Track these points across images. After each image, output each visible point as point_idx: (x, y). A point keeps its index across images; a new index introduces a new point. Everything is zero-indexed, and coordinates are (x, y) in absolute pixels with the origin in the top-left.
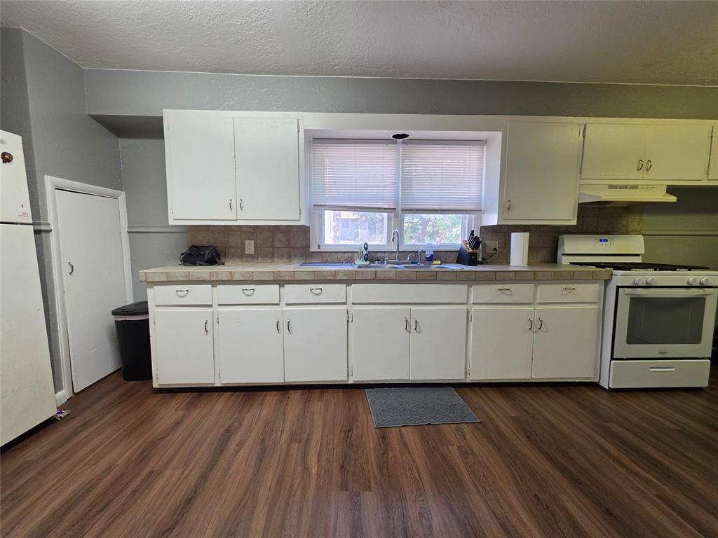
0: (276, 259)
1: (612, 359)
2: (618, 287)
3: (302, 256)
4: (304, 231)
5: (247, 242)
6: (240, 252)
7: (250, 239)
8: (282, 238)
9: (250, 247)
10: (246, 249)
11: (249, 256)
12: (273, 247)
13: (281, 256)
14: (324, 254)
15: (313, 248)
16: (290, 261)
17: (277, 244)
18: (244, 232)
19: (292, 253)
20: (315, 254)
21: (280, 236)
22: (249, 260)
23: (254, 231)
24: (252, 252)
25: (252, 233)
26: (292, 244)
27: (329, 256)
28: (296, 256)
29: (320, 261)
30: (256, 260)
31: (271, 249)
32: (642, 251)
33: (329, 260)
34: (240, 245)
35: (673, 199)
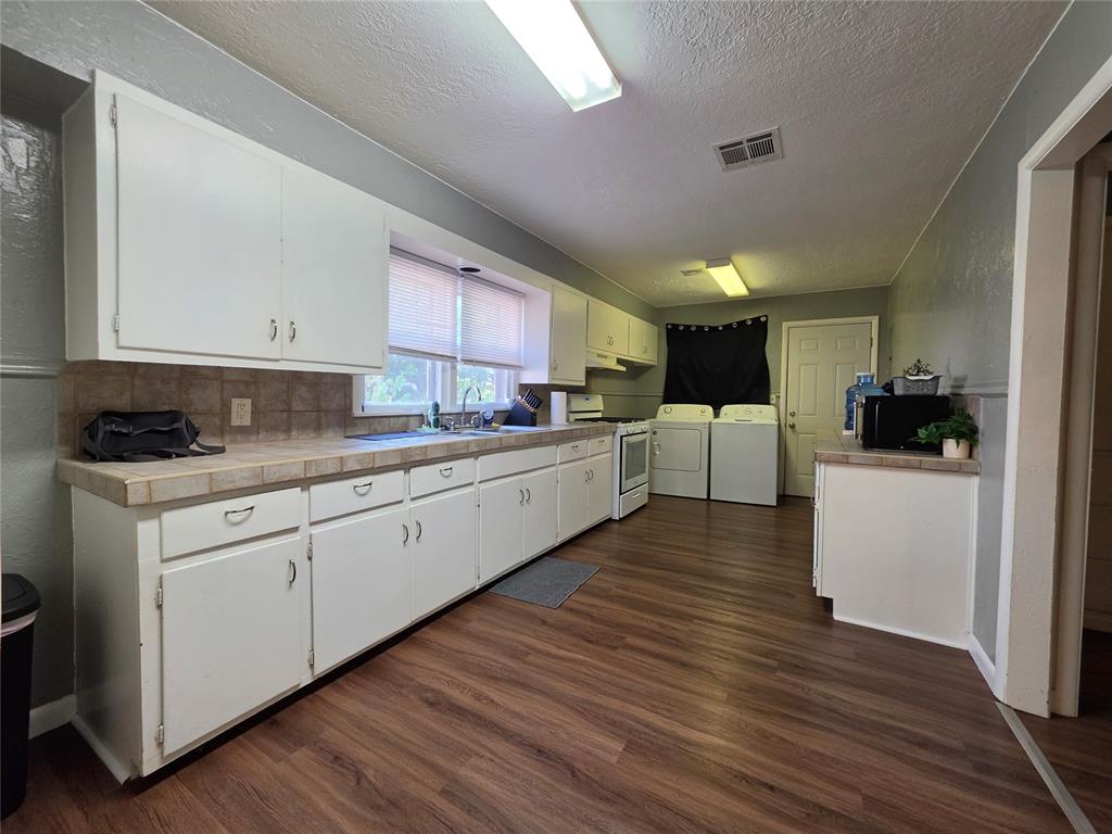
0: (294, 433)
1: (621, 494)
2: (622, 437)
3: (340, 426)
4: (344, 384)
5: (236, 402)
6: (218, 423)
7: (241, 396)
8: (307, 395)
9: (241, 412)
10: (234, 415)
11: (241, 430)
12: (289, 410)
13: (303, 427)
14: (372, 420)
15: (357, 412)
16: (320, 436)
17: (297, 406)
18: (229, 382)
19: (324, 421)
20: (358, 421)
21: (303, 391)
22: (239, 438)
23: (250, 381)
24: (247, 422)
25: (247, 384)
26: (323, 405)
27: (379, 423)
28: (329, 426)
29: (367, 433)
30: (254, 438)
31: (285, 414)
32: (602, 408)
33: (379, 429)
34: (218, 407)
35: (624, 369)
